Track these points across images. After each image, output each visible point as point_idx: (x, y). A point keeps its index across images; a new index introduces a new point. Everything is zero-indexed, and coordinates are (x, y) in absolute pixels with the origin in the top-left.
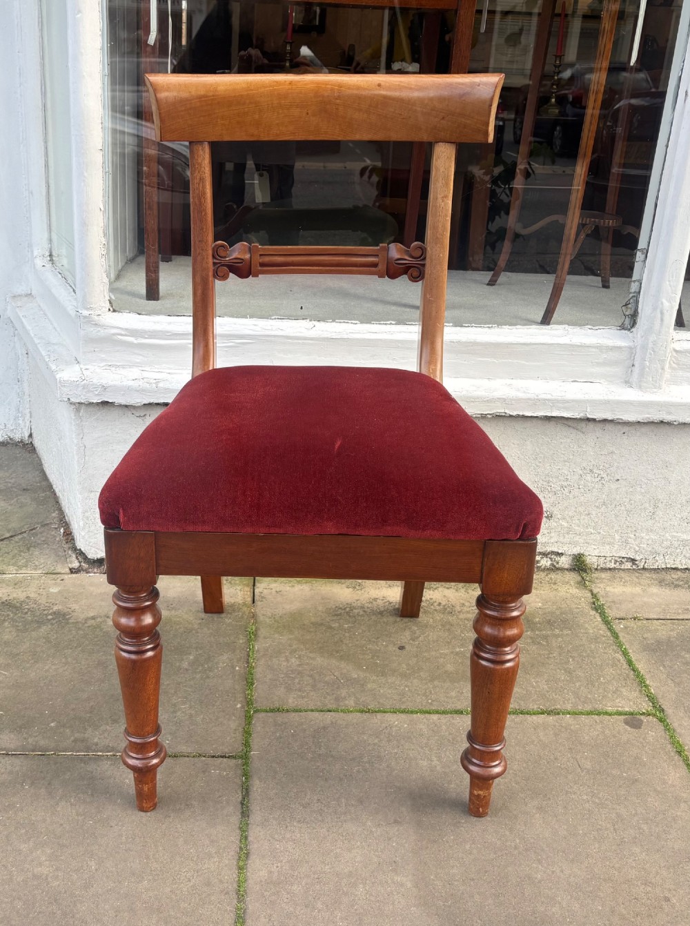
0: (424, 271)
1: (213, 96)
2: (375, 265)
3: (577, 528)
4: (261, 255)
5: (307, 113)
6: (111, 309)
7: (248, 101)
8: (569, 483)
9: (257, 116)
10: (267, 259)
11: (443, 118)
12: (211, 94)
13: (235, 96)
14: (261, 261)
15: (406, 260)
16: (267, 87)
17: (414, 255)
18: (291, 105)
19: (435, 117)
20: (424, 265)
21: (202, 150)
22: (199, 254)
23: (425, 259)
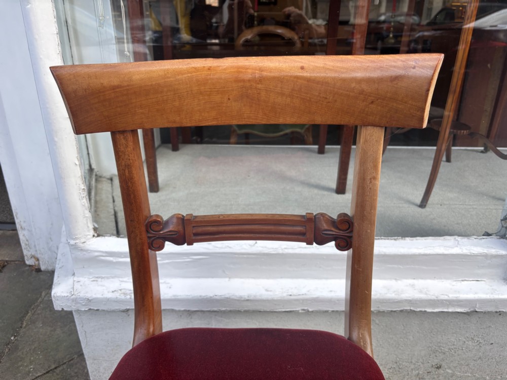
0: (351, 242)
1: (128, 86)
2: (304, 234)
3: (459, 373)
4: (194, 227)
5: (229, 99)
6: (96, 235)
7: (165, 89)
8: (455, 347)
9: (177, 104)
10: (200, 230)
11: (372, 102)
12: (125, 84)
13: (151, 85)
14: (194, 232)
15: (332, 231)
16: (185, 74)
17: (340, 228)
18: (211, 91)
19: (363, 101)
20: (351, 237)
21: (124, 138)
22: (133, 232)
23: (352, 231)
